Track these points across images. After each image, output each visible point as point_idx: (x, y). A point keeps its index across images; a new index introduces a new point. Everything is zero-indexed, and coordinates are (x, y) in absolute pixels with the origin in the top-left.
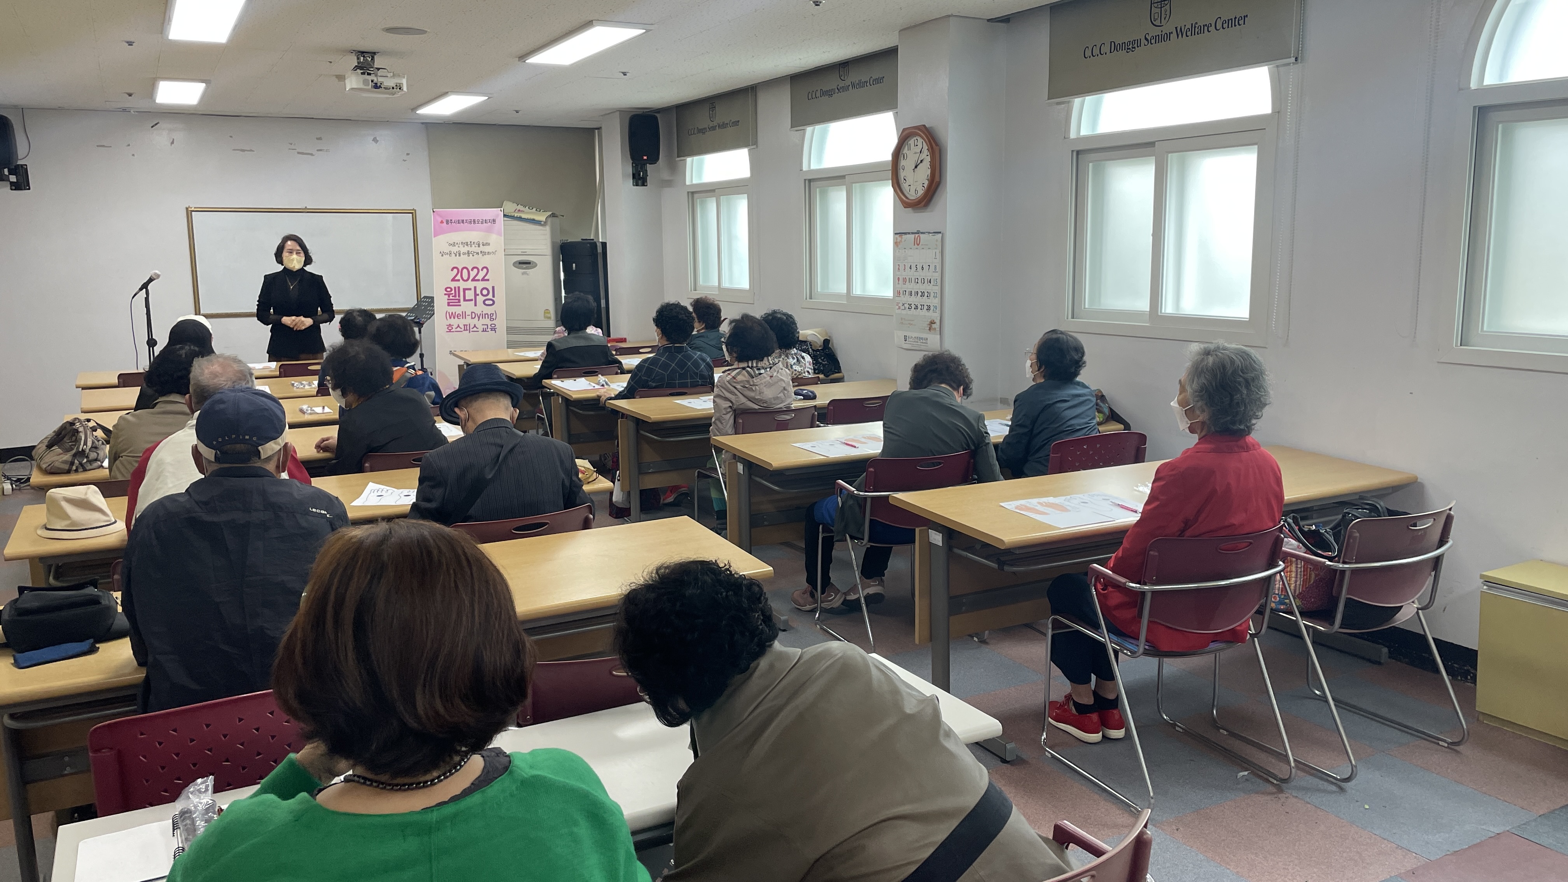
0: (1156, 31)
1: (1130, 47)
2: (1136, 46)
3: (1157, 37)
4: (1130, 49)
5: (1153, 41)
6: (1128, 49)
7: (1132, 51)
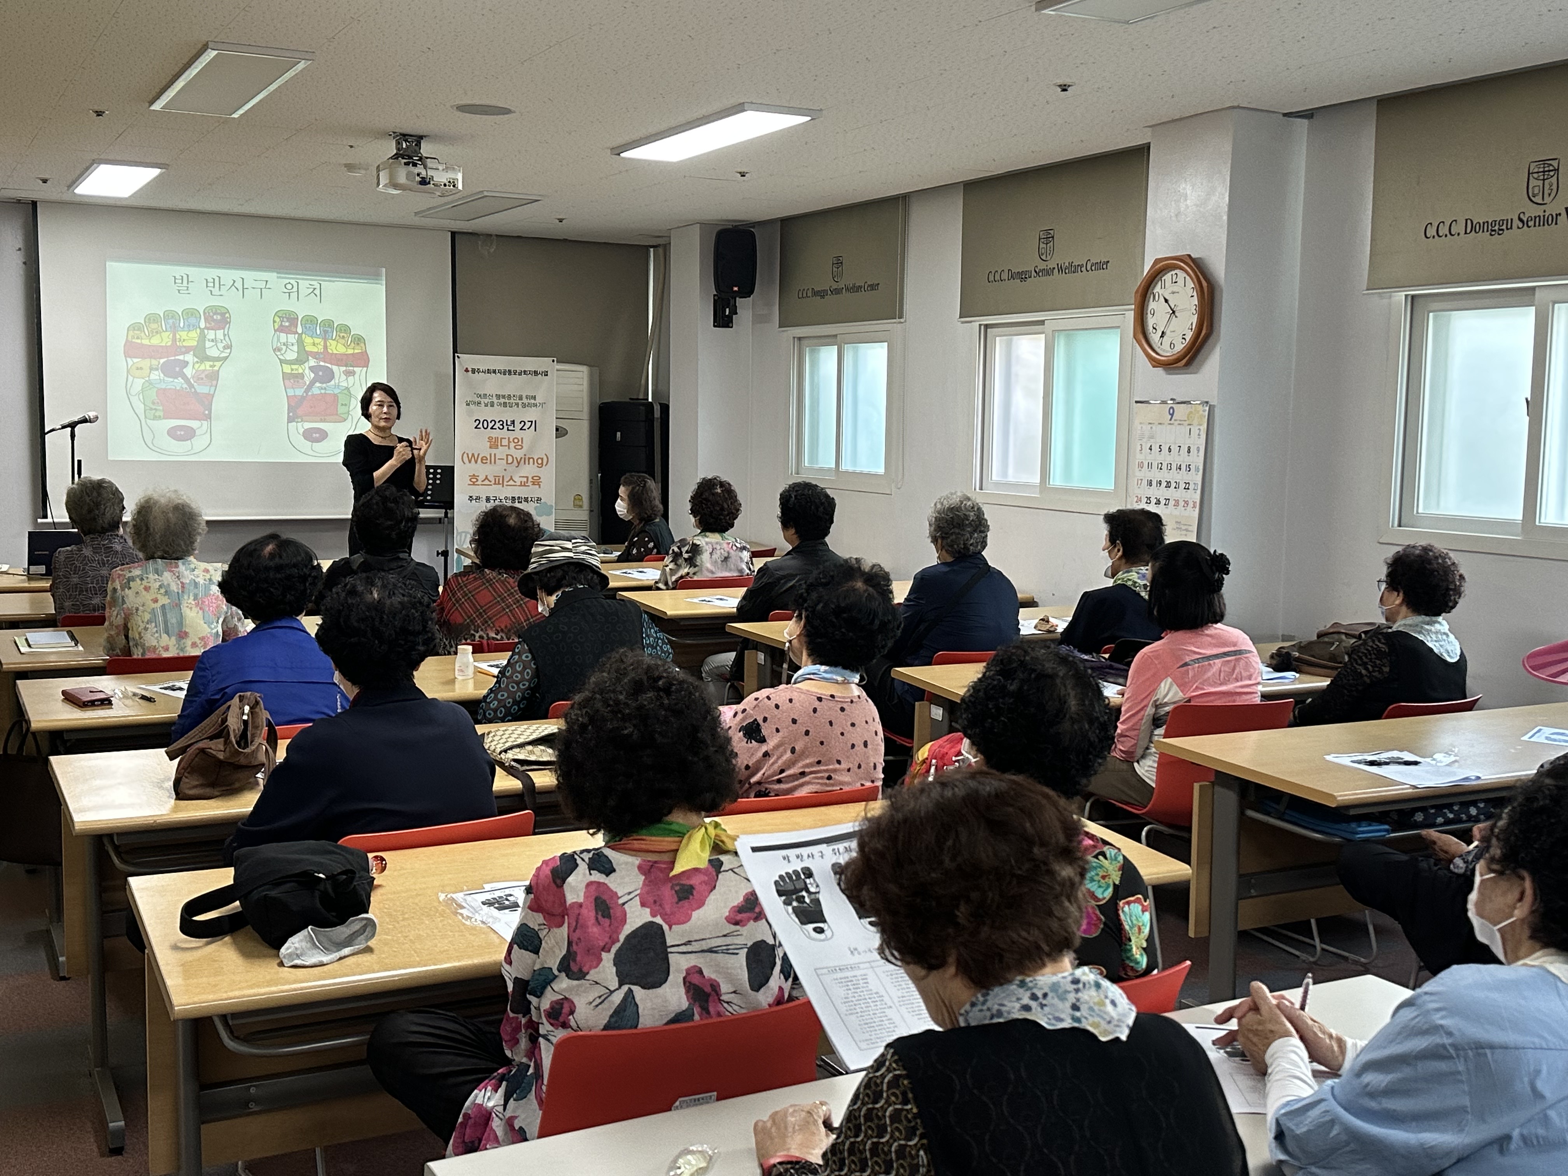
0: (1538, 211)
1: (1496, 228)
2: (1504, 227)
3: (1537, 219)
4: (1495, 231)
5: (1531, 223)
6: (1492, 231)
7: (1499, 234)
